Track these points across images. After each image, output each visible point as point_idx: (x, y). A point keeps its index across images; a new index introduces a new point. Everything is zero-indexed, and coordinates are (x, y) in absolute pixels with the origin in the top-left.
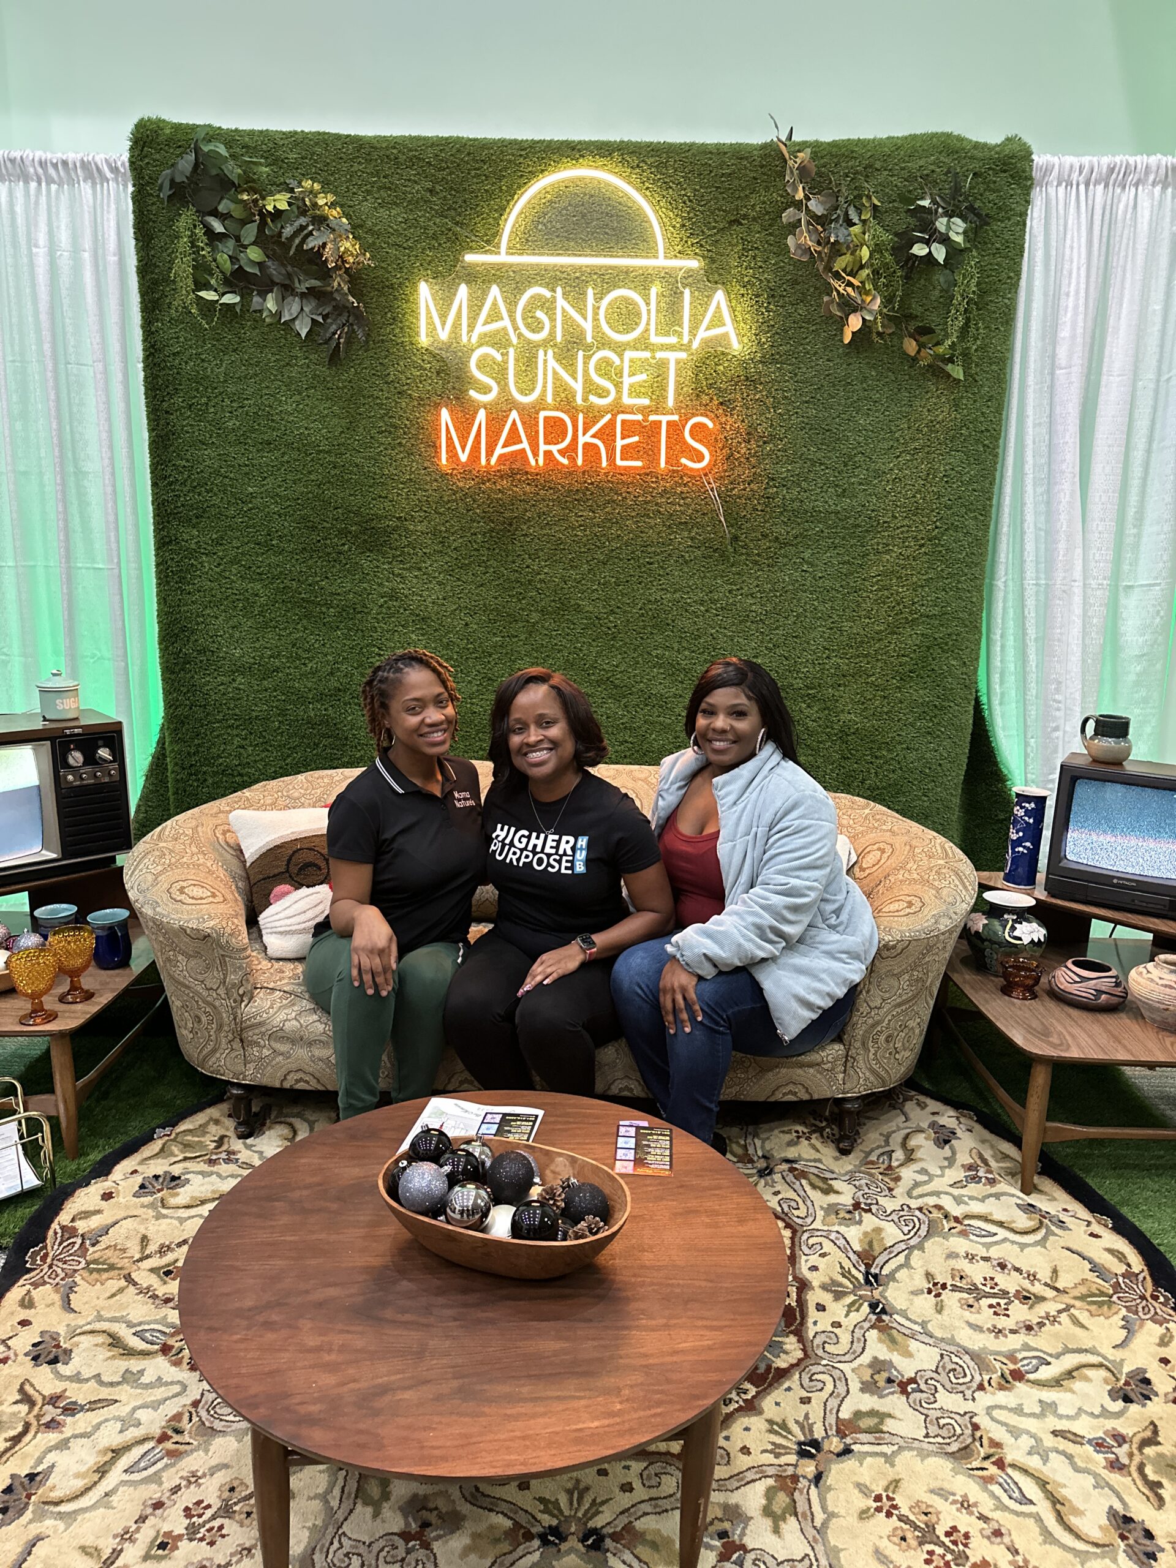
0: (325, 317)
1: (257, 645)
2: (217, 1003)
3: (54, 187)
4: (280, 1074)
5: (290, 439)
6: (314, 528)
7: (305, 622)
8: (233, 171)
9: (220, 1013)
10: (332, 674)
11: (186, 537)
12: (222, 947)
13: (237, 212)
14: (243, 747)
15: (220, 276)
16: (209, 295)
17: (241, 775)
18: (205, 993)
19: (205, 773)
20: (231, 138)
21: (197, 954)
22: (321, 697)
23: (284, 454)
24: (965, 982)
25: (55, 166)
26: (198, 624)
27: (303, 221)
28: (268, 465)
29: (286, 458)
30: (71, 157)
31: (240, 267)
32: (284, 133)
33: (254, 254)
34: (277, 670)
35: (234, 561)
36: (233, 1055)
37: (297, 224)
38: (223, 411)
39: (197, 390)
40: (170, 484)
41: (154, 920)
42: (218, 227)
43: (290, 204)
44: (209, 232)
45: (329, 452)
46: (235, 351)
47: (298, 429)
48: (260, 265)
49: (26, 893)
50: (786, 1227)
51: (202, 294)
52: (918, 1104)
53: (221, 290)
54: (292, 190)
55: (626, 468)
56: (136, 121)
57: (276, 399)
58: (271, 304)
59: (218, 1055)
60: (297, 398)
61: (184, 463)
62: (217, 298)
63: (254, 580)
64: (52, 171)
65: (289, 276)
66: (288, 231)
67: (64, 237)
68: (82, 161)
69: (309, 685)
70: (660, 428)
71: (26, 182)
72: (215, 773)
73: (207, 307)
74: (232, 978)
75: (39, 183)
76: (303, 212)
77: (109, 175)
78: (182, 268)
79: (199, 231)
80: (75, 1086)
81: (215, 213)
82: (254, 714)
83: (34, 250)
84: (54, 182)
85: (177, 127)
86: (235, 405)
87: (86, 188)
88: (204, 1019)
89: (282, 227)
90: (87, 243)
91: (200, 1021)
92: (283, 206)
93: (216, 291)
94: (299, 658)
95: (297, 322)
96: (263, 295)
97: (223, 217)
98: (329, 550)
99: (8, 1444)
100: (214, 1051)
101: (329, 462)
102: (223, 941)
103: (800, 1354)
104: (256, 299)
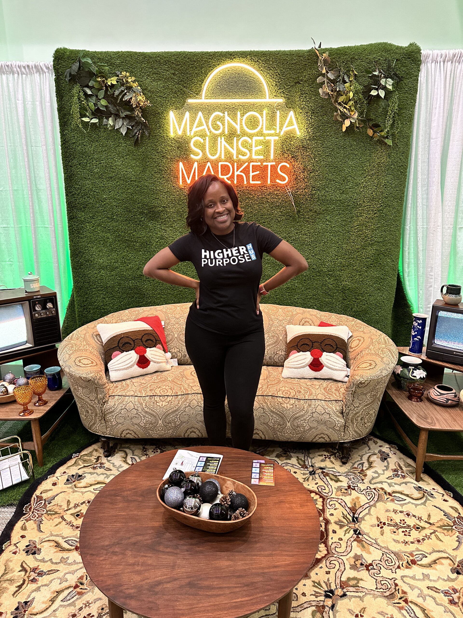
0: (132, 127)
1: (109, 258)
2: (95, 406)
3: (24, 76)
4: (120, 432)
5: (120, 176)
6: (130, 211)
7: (127, 249)
8: (94, 69)
9: (96, 409)
10: (138, 269)
11: (80, 216)
12: (96, 384)
13: (96, 86)
14: (104, 298)
15: (90, 112)
16: (86, 120)
17: (104, 309)
18: (90, 402)
19: (90, 308)
20: (93, 55)
21: (86, 387)
22: (134, 278)
23: (117, 182)
24: (393, 394)
25: (24, 67)
26: (85, 250)
27: (122, 88)
28: (111, 186)
29: (118, 183)
30: (31, 64)
31: (98, 108)
32: (114, 52)
33: (104, 102)
34: (117, 268)
35: (99, 225)
36: (102, 425)
37: (120, 90)
38: (93, 165)
39: (82, 157)
40: (73, 195)
41: (69, 373)
42: (89, 92)
43: (117, 82)
44: (85, 94)
45: (135, 181)
46: (97, 141)
47: (123, 172)
48: (106, 107)
49: (22, 360)
50: (320, 497)
51: (83, 119)
52: (374, 442)
53: (91, 117)
54: (118, 76)
55: (254, 184)
56: (55, 49)
57: (114, 160)
58: (111, 122)
59: (96, 425)
60: (122, 159)
61: (78, 186)
62: (89, 120)
63: (106, 232)
64: (23, 70)
65: (118, 110)
66: (117, 93)
67: (29, 97)
68: (35, 65)
69: (130, 273)
70: (268, 168)
71: (13, 74)
72: (94, 309)
73: (86, 124)
74: (100, 396)
75: (18, 74)
76: (123, 85)
77: (46, 70)
78: (75, 109)
79: (82, 94)
80: (41, 438)
81: (87, 86)
82: (108, 285)
83: (17, 101)
84: (24, 74)
85: (72, 51)
86: (97, 163)
87: (37, 75)
88: (90, 412)
89: (114, 91)
90: (38, 98)
91: (88, 412)
92: (115, 83)
93: (89, 117)
94: (125, 263)
95: (121, 129)
96: (107, 119)
97: (91, 88)
98: (136, 220)
99: (17, 589)
100: (94, 424)
101: (135, 185)
102: (96, 382)
103: (326, 552)
104: (105, 120)
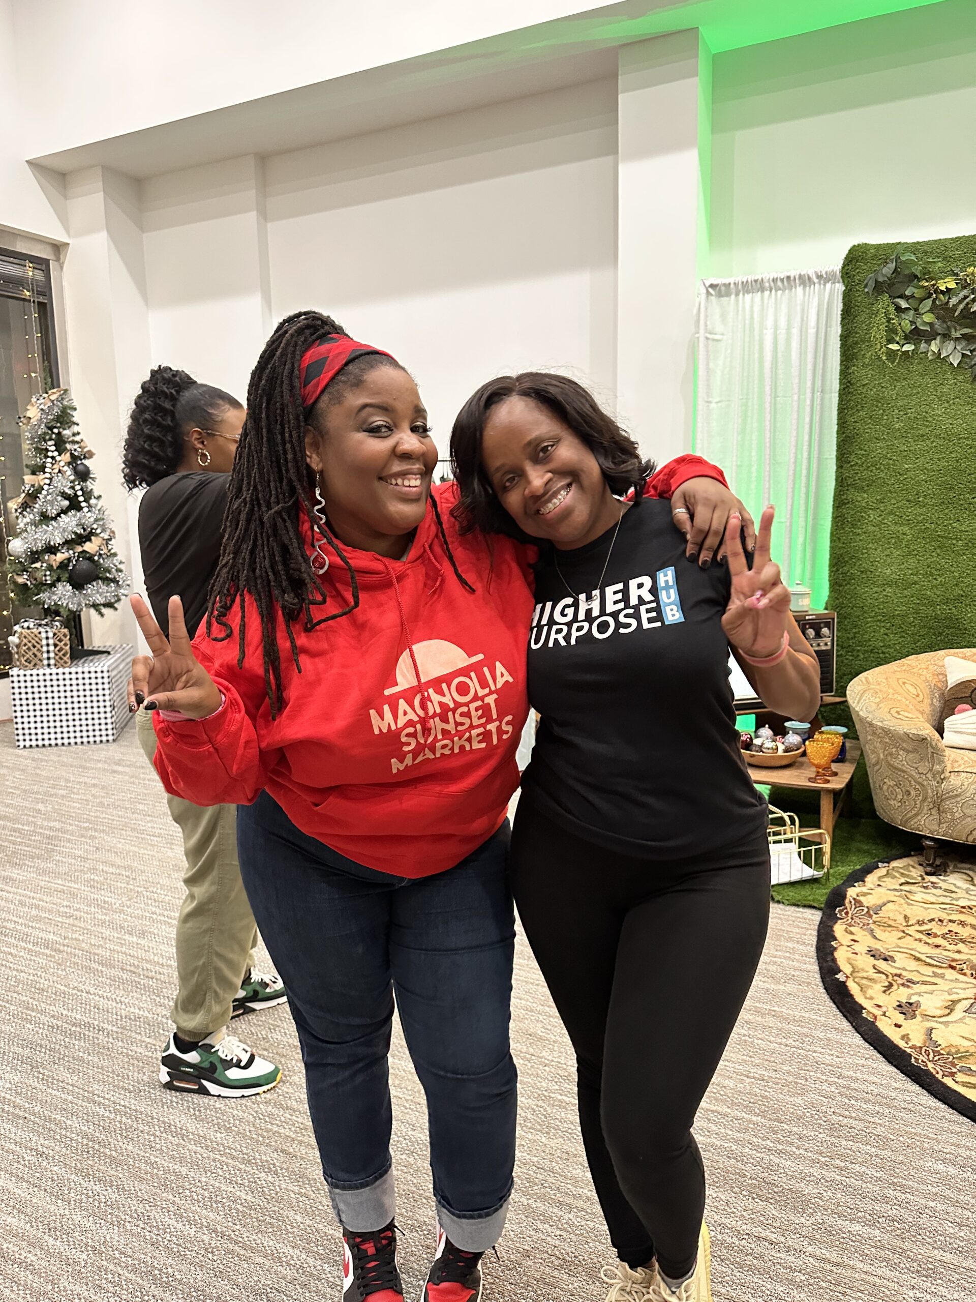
0: (971, 351)
2: (925, 783)
7: (938, 551)
8: (917, 270)
9: (926, 790)
12: (932, 747)
13: (918, 293)
15: (903, 334)
16: (894, 347)
18: (917, 776)
21: (915, 751)
27: (965, 292)
31: (916, 327)
32: (952, 239)
33: (928, 318)
36: (931, 818)
37: (961, 296)
42: (904, 304)
43: (957, 284)
44: (898, 309)
48: (931, 325)
51: (890, 346)
53: (901, 343)
54: (957, 275)
56: (851, 246)
58: (934, 347)
59: (919, 817)
62: (899, 348)
66: (954, 301)
73: (891, 354)
76: (964, 287)
78: (878, 332)
79: (892, 309)
80: (832, 825)
81: (901, 296)
84: (780, 289)
88: (913, 793)
89: (950, 298)
91: (909, 794)
92: (952, 285)
93: (898, 343)
95: (951, 357)
96: (928, 342)
97: (907, 298)
102: (934, 743)
